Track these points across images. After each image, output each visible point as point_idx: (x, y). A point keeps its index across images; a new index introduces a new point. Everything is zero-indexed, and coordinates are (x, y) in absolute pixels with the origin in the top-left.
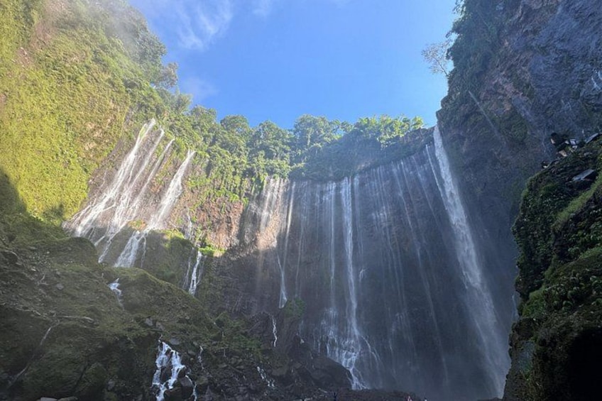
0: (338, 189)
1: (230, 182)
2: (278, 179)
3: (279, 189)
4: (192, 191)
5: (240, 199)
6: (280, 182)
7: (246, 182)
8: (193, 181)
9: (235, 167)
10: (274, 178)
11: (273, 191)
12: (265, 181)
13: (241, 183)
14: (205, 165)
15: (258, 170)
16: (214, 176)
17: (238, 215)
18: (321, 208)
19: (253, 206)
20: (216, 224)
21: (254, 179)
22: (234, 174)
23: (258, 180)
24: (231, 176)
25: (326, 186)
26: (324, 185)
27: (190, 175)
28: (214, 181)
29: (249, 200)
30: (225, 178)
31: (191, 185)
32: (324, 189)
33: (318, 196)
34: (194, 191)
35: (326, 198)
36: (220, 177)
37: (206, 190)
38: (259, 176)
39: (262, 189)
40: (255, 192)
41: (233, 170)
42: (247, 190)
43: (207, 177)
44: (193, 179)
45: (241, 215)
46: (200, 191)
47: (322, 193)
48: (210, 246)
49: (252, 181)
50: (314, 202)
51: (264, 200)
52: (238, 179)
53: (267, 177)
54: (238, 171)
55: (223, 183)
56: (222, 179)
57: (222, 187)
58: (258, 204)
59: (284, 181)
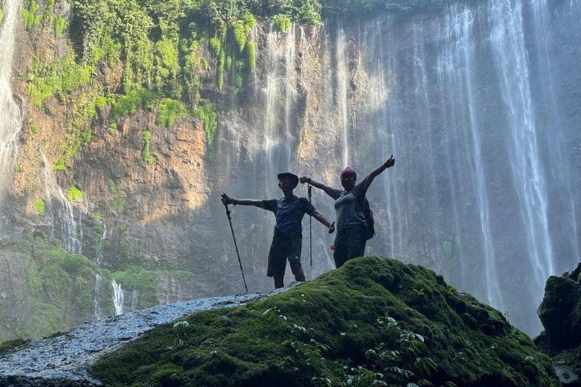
0: (481, 29)
1: (148, 63)
2: (289, 28)
3: (298, 62)
4: (48, 112)
5: (190, 110)
6: (298, 40)
7: (197, 57)
8: (41, 80)
9: (151, 13)
10: (277, 28)
11: (282, 72)
12: (253, 44)
13: (182, 62)
14: (64, 24)
15: (225, 12)
16: (98, 53)
17: (196, 159)
18: (435, 98)
19: (234, 126)
20: (139, 198)
21: (216, 42)
22: (155, 34)
23: (231, 42)
24: (145, 43)
25: (443, 26)
26: (436, 24)
27: (29, 63)
28: (101, 67)
29: (217, 110)
30: (130, 54)
31: (40, 92)
32: (438, 37)
33: (419, 61)
34: (53, 110)
35: (445, 65)
36: (117, 55)
37: (84, 101)
38: (231, 31)
39: (246, 70)
40: (229, 81)
41: (148, 22)
42: (205, 81)
43: (78, 60)
44: (40, 74)
45: (205, 159)
46: (70, 105)
47: (432, 50)
48: (137, 261)
49: (211, 49)
50: (412, 84)
51: (261, 101)
52: (168, 48)
53: (254, 27)
54: (164, 26)
55: (129, 70)
56: (123, 58)
57: (129, 83)
58: (248, 119)
59: (308, 34)
